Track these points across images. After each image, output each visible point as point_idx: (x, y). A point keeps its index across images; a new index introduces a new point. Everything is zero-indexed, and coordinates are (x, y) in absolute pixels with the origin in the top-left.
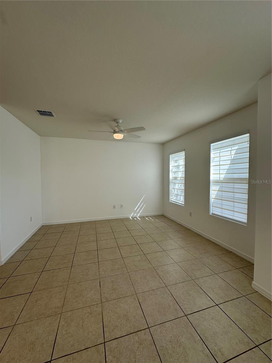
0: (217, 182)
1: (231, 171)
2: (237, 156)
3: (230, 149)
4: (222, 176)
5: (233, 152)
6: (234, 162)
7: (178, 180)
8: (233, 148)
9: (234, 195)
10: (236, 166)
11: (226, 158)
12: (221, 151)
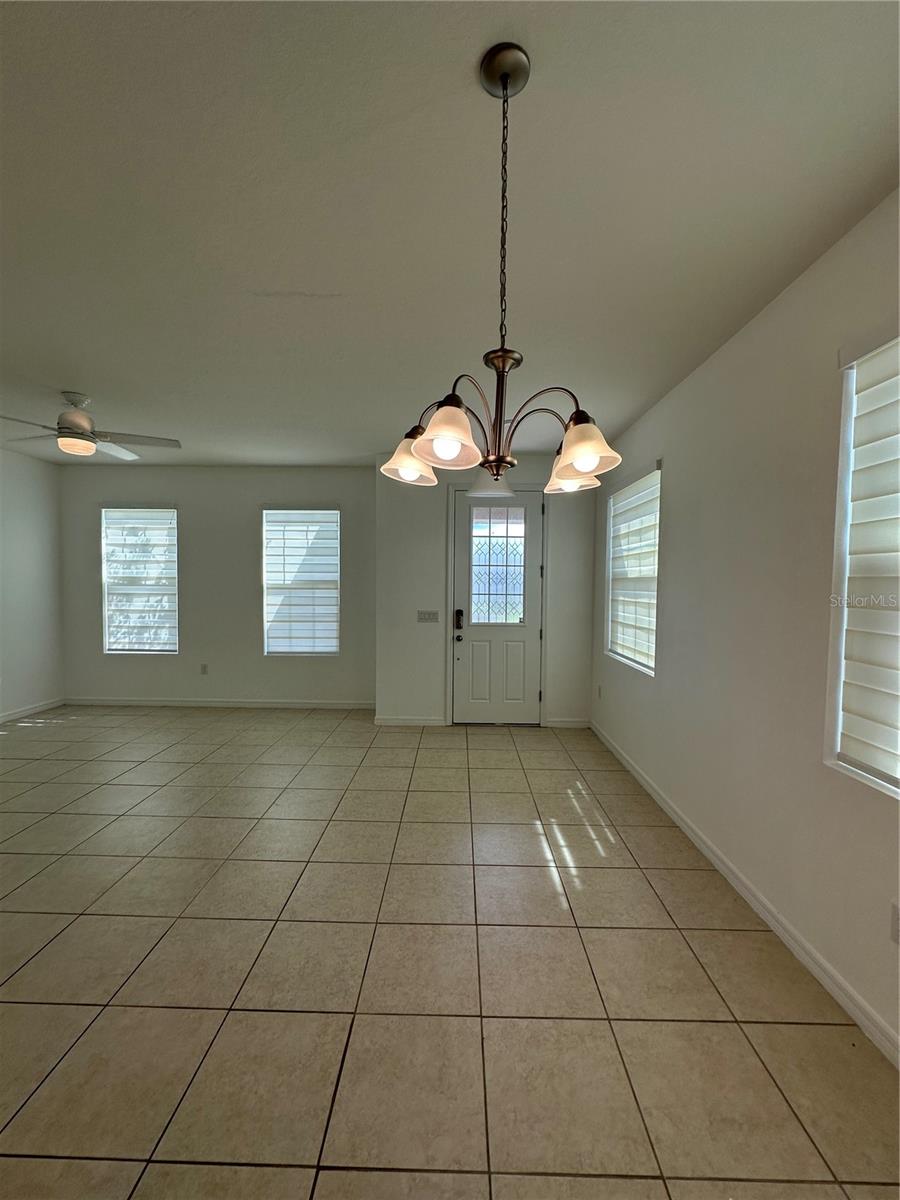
0: (277, 589)
1: (307, 568)
2: (317, 543)
3: (305, 528)
4: (290, 578)
5: (311, 536)
6: (312, 551)
7: (145, 585)
8: (311, 528)
9: (314, 609)
10: (317, 560)
11: (297, 543)
12: (287, 528)
